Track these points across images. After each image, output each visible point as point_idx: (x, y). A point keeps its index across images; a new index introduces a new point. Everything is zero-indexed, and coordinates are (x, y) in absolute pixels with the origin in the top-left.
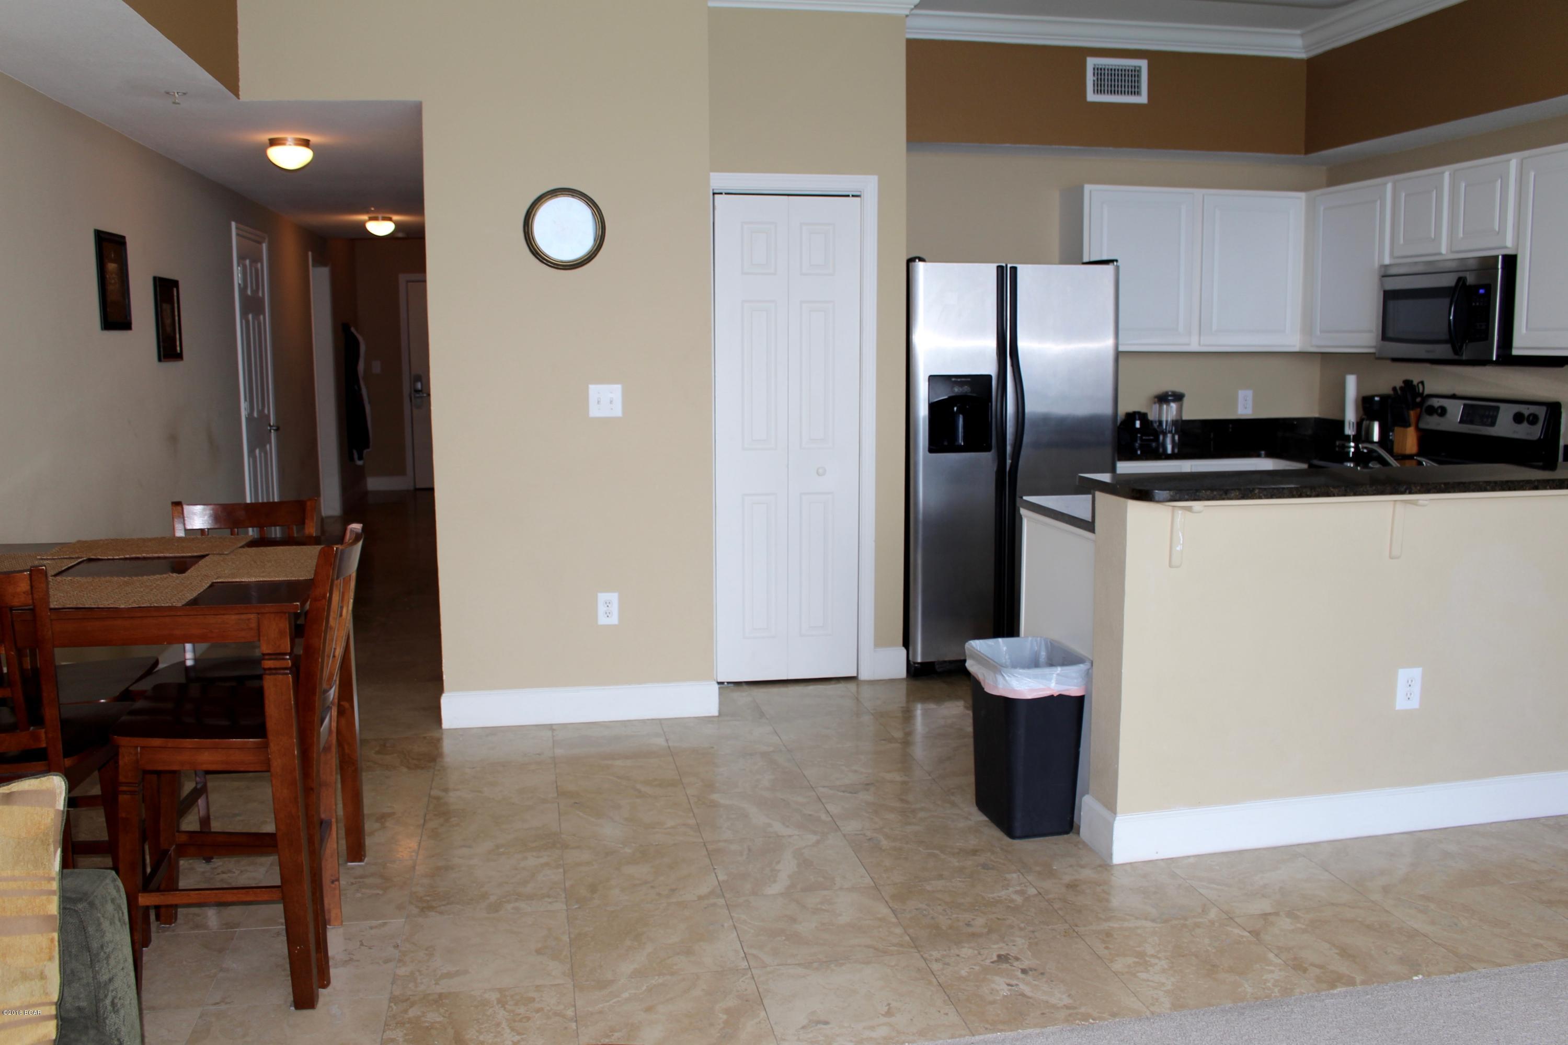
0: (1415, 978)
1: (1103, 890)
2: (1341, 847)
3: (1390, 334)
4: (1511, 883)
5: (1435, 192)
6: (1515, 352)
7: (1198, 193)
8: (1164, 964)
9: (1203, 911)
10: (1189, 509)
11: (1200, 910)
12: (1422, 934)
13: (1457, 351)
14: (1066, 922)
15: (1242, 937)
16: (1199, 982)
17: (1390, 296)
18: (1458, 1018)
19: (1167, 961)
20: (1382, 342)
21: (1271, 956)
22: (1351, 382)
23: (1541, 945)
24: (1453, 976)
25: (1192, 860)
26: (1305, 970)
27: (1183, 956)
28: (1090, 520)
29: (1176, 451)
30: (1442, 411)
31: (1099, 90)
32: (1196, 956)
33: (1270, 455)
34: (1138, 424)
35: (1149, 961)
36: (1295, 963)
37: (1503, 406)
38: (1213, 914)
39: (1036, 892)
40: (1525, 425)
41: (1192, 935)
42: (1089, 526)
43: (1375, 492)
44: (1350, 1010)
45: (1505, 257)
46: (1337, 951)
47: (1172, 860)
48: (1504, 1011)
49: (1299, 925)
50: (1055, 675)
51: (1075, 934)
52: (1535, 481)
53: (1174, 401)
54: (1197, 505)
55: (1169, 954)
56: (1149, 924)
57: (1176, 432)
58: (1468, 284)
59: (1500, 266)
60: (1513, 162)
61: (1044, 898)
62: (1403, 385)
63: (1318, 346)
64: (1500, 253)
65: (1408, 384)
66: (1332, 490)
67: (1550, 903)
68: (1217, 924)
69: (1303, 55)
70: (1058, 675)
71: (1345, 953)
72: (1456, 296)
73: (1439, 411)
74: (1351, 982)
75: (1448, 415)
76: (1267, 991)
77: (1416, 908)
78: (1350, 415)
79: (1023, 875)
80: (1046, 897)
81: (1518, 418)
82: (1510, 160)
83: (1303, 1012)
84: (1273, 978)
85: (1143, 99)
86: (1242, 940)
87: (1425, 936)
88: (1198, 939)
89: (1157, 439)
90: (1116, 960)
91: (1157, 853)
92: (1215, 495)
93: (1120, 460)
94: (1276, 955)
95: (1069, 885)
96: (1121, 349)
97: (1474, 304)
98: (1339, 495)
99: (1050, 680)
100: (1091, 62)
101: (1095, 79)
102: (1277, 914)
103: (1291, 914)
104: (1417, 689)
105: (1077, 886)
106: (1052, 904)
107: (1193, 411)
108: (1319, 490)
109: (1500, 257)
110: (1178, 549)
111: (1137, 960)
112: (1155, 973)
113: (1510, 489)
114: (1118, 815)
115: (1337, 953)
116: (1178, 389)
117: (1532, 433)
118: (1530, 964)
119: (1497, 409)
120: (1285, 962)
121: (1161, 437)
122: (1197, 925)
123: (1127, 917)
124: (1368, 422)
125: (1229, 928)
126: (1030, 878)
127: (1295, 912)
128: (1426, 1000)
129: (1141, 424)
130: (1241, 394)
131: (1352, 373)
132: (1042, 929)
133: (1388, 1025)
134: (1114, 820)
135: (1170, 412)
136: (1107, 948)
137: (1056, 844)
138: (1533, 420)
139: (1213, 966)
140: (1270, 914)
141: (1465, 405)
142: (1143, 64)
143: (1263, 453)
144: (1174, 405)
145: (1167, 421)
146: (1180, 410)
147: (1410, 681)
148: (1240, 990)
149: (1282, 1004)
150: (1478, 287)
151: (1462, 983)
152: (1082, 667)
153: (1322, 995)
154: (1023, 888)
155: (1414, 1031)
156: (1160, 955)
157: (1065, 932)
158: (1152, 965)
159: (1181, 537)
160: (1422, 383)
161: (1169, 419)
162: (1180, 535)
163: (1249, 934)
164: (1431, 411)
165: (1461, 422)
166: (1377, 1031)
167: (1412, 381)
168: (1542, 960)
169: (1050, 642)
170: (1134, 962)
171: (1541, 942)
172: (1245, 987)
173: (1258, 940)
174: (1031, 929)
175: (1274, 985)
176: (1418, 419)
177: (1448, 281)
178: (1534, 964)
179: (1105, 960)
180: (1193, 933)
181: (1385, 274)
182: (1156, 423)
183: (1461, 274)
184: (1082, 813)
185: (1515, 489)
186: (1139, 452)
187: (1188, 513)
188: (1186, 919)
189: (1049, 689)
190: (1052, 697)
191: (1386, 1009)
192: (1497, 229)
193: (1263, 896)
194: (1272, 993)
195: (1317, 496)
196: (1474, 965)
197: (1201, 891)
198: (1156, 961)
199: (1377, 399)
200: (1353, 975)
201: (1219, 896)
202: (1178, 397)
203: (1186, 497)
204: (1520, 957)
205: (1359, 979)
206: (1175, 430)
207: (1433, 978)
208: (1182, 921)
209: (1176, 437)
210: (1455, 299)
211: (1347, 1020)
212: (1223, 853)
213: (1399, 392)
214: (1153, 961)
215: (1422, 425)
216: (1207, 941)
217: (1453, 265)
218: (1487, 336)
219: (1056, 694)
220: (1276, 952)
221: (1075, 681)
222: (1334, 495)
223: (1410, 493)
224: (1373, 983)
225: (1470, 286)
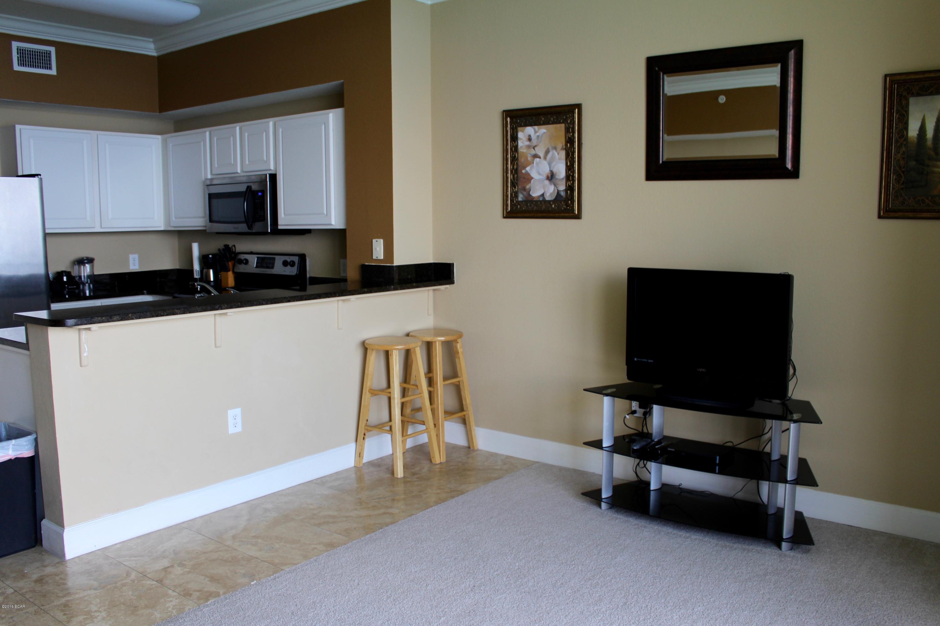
0: (252, 583)
1: (60, 578)
2: (207, 519)
3: (215, 218)
4: (300, 518)
5: (232, 138)
6: (280, 227)
7: (94, 133)
8: (104, 614)
9: (127, 575)
10: (89, 329)
11: (125, 575)
12: (255, 558)
13: (250, 227)
14: (35, 605)
15: (152, 585)
16: (127, 620)
17: (211, 197)
18: (276, 599)
19: (106, 612)
20: (210, 224)
21: (170, 592)
22: (195, 247)
23: (316, 548)
24: (272, 577)
25: (118, 546)
26: (190, 595)
27: (116, 606)
28: (25, 342)
29: (92, 294)
30: (246, 262)
31: (21, 64)
32: (124, 604)
33: (149, 293)
34: (65, 279)
35: (94, 615)
36: (184, 593)
37: (277, 257)
38: (133, 575)
39: (13, 591)
40: (289, 267)
41: (121, 592)
42: (25, 346)
43: (201, 310)
44: (218, 611)
45: (270, 175)
46: (209, 579)
47: (105, 548)
48: (299, 588)
49: (185, 570)
50: (11, 446)
51: (42, 611)
52: (288, 298)
53: (87, 263)
54: (94, 327)
55: (106, 607)
56: (92, 592)
57: (91, 282)
58: (252, 190)
59: (268, 180)
60: (271, 122)
61: (19, 593)
62: (224, 247)
63: (174, 227)
64: (268, 173)
65: (226, 246)
66: (176, 311)
67: (319, 525)
68: (136, 582)
69: (155, 54)
70: (13, 445)
71: (213, 579)
72: (247, 196)
73: (244, 261)
74: (218, 595)
75: (250, 263)
76: (168, 613)
77: (251, 544)
78: (196, 267)
79: (3, 582)
80: (20, 592)
81: (285, 263)
82: (269, 122)
83: (191, 620)
84: (172, 605)
85: (53, 72)
86: (152, 587)
87: (257, 558)
88: (124, 593)
89: (78, 287)
90: (72, 620)
91: (95, 546)
92: (104, 320)
93: (53, 302)
94: (173, 591)
95: (36, 580)
96: (47, 231)
97: (256, 201)
98: (180, 314)
99: (8, 449)
100: (15, 45)
101: (19, 56)
102: (172, 566)
103: (181, 565)
104: (239, 420)
105: (42, 579)
106: (24, 596)
107: (101, 269)
108: (168, 312)
109: (268, 175)
110: (85, 355)
111: (85, 617)
112: (99, 622)
113: (275, 303)
114: (66, 528)
115: (208, 581)
116: (90, 255)
117: (292, 271)
118: (311, 559)
119: (274, 259)
120: (179, 594)
121: (81, 287)
122: (124, 585)
123: (78, 591)
124: (206, 270)
125: (144, 582)
126: (8, 583)
127: (183, 562)
128: (259, 594)
129: (67, 279)
130: (131, 257)
131: (195, 242)
132: (18, 614)
133: (239, 614)
134: (64, 531)
135: (86, 270)
136: (65, 614)
137: (26, 556)
138: (292, 264)
139: (135, 607)
140: (168, 567)
141: (258, 258)
142: (53, 50)
143: (145, 292)
144: (88, 266)
145: (84, 276)
146: (92, 268)
147: (235, 416)
148: (152, 617)
149: (178, 619)
150: (258, 191)
151: (277, 579)
152: (31, 438)
153: (201, 607)
154: (3, 591)
155: (253, 613)
156: (100, 610)
157: (35, 612)
158: (96, 618)
159: (86, 348)
160: (234, 246)
161: (86, 275)
162: (85, 346)
163: (156, 582)
164: (241, 262)
165: (257, 267)
166: (233, 619)
167: (229, 245)
168: (317, 556)
169: (8, 424)
170: (84, 619)
171: (316, 546)
172: (155, 615)
173: (162, 584)
174: (10, 616)
175: (173, 609)
176: (234, 266)
177: (243, 188)
178: (313, 559)
179: (64, 623)
180: (121, 590)
181: (209, 185)
182: (77, 277)
183: (249, 184)
184: (42, 532)
185: (278, 303)
186: (67, 296)
187: (88, 332)
188: (116, 583)
189: (8, 455)
190: (10, 460)
191: (237, 605)
192: (265, 160)
193: (164, 557)
194: (172, 613)
195: (168, 315)
196: (282, 568)
197: (124, 563)
198: (99, 614)
199: (211, 256)
200: (218, 591)
201: (137, 564)
202: (90, 261)
203: (85, 322)
204: (305, 557)
205: (221, 592)
206: (90, 281)
207: (262, 580)
208: (114, 585)
209: (91, 286)
210: (246, 198)
211: (216, 617)
212: (138, 537)
213: (222, 251)
214: (96, 614)
215: (236, 270)
216: (130, 593)
217: (244, 179)
218: (264, 219)
219: (13, 458)
220: (173, 589)
221: (26, 447)
222: (177, 314)
223: (222, 309)
224: (230, 592)
225: (254, 191)
